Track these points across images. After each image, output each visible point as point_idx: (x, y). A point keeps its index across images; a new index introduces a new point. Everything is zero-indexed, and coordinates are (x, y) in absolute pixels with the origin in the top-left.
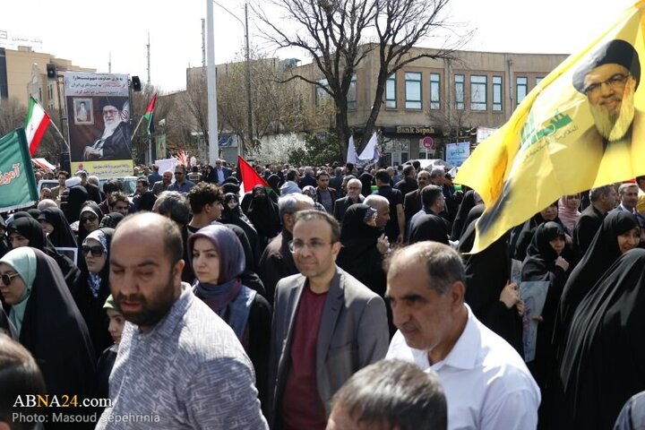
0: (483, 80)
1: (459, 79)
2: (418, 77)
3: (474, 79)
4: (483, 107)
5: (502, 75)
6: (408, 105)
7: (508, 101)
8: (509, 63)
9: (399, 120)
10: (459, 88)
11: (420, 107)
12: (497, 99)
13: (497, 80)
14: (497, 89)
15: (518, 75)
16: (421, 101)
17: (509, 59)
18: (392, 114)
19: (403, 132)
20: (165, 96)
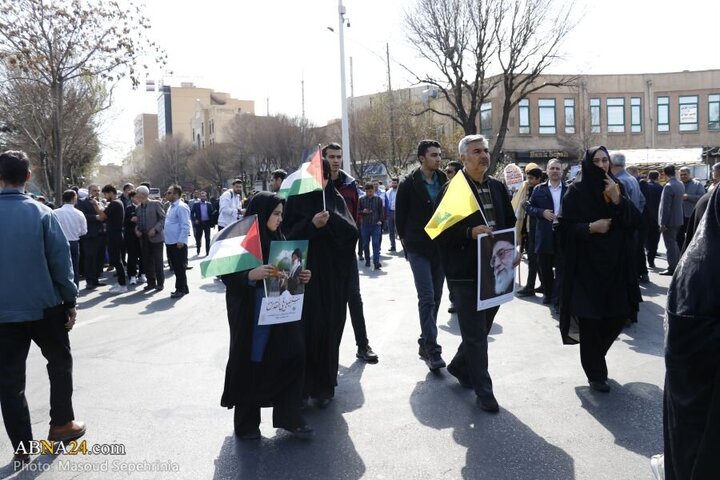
0: (620, 102)
1: (595, 102)
2: (551, 103)
3: (610, 102)
4: (621, 129)
5: (640, 96)
6: (542, 131)
7: (647, 122)
8: (649, 84)
9: (532, 146)
10: (595, 111)
11: (554, 132)
12: (636, 119)
13: (636, 102)
14: (636, 111)
15: (659, 95)
16: (555, 126)
17: (648, 80)
18: (526, 139)
19: (536, 155)
20: (318, 128)
